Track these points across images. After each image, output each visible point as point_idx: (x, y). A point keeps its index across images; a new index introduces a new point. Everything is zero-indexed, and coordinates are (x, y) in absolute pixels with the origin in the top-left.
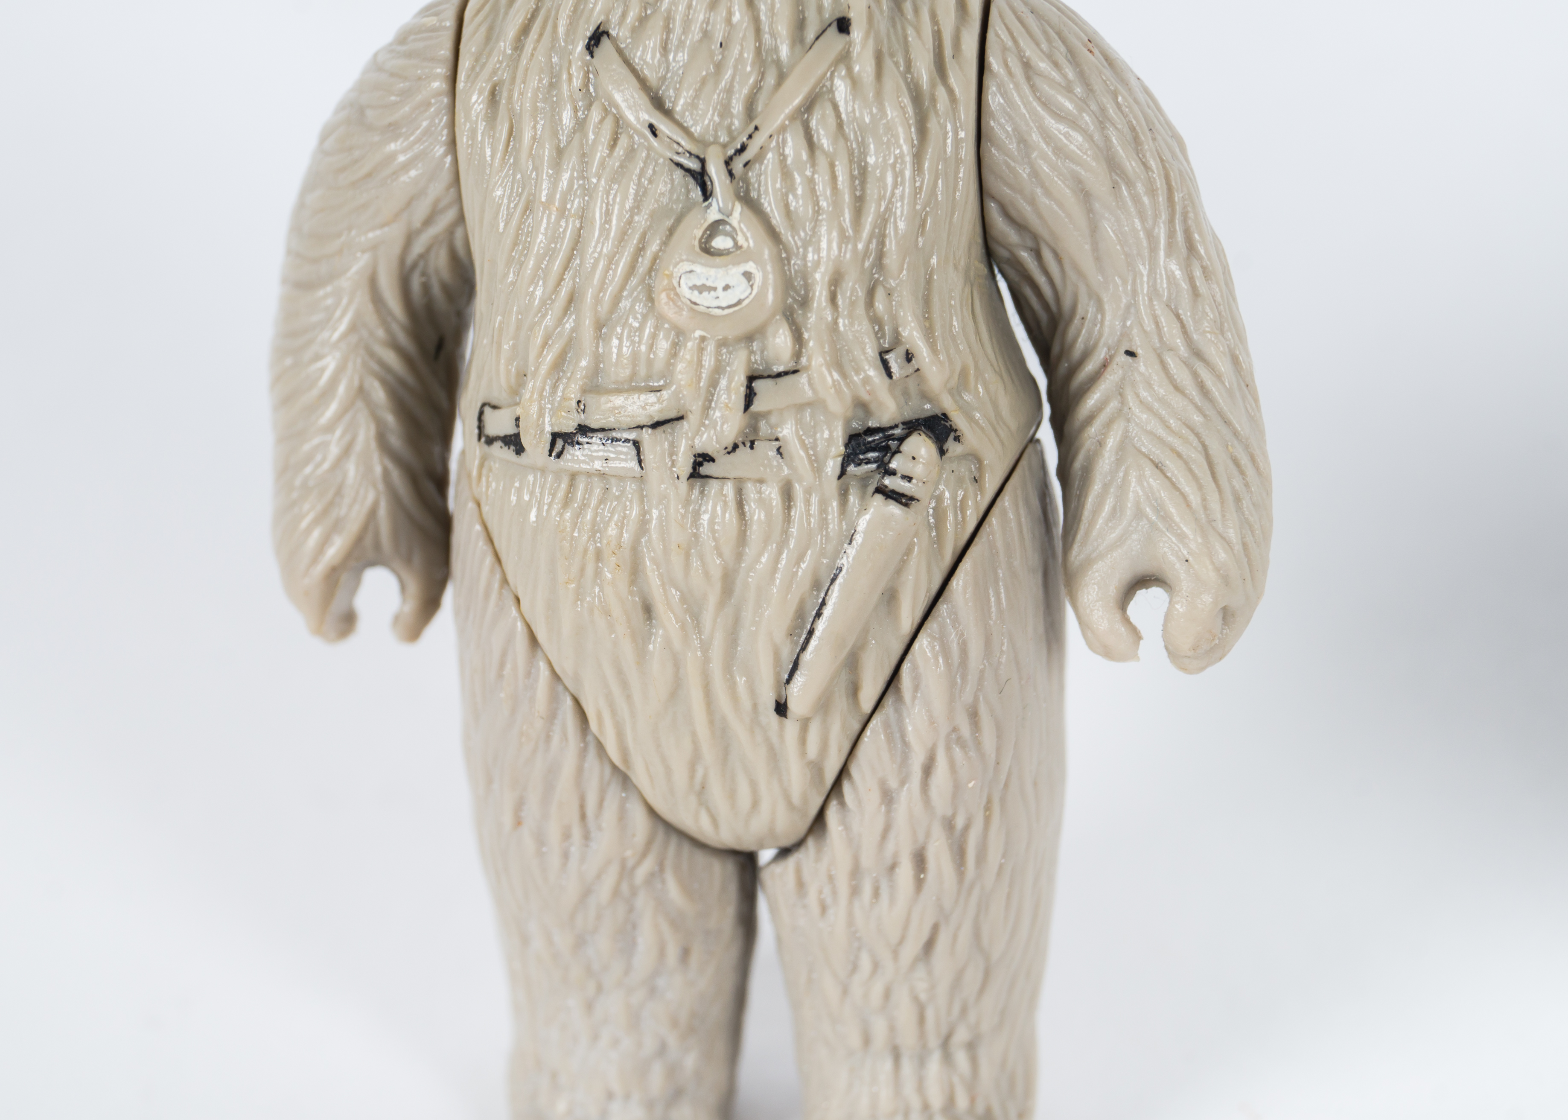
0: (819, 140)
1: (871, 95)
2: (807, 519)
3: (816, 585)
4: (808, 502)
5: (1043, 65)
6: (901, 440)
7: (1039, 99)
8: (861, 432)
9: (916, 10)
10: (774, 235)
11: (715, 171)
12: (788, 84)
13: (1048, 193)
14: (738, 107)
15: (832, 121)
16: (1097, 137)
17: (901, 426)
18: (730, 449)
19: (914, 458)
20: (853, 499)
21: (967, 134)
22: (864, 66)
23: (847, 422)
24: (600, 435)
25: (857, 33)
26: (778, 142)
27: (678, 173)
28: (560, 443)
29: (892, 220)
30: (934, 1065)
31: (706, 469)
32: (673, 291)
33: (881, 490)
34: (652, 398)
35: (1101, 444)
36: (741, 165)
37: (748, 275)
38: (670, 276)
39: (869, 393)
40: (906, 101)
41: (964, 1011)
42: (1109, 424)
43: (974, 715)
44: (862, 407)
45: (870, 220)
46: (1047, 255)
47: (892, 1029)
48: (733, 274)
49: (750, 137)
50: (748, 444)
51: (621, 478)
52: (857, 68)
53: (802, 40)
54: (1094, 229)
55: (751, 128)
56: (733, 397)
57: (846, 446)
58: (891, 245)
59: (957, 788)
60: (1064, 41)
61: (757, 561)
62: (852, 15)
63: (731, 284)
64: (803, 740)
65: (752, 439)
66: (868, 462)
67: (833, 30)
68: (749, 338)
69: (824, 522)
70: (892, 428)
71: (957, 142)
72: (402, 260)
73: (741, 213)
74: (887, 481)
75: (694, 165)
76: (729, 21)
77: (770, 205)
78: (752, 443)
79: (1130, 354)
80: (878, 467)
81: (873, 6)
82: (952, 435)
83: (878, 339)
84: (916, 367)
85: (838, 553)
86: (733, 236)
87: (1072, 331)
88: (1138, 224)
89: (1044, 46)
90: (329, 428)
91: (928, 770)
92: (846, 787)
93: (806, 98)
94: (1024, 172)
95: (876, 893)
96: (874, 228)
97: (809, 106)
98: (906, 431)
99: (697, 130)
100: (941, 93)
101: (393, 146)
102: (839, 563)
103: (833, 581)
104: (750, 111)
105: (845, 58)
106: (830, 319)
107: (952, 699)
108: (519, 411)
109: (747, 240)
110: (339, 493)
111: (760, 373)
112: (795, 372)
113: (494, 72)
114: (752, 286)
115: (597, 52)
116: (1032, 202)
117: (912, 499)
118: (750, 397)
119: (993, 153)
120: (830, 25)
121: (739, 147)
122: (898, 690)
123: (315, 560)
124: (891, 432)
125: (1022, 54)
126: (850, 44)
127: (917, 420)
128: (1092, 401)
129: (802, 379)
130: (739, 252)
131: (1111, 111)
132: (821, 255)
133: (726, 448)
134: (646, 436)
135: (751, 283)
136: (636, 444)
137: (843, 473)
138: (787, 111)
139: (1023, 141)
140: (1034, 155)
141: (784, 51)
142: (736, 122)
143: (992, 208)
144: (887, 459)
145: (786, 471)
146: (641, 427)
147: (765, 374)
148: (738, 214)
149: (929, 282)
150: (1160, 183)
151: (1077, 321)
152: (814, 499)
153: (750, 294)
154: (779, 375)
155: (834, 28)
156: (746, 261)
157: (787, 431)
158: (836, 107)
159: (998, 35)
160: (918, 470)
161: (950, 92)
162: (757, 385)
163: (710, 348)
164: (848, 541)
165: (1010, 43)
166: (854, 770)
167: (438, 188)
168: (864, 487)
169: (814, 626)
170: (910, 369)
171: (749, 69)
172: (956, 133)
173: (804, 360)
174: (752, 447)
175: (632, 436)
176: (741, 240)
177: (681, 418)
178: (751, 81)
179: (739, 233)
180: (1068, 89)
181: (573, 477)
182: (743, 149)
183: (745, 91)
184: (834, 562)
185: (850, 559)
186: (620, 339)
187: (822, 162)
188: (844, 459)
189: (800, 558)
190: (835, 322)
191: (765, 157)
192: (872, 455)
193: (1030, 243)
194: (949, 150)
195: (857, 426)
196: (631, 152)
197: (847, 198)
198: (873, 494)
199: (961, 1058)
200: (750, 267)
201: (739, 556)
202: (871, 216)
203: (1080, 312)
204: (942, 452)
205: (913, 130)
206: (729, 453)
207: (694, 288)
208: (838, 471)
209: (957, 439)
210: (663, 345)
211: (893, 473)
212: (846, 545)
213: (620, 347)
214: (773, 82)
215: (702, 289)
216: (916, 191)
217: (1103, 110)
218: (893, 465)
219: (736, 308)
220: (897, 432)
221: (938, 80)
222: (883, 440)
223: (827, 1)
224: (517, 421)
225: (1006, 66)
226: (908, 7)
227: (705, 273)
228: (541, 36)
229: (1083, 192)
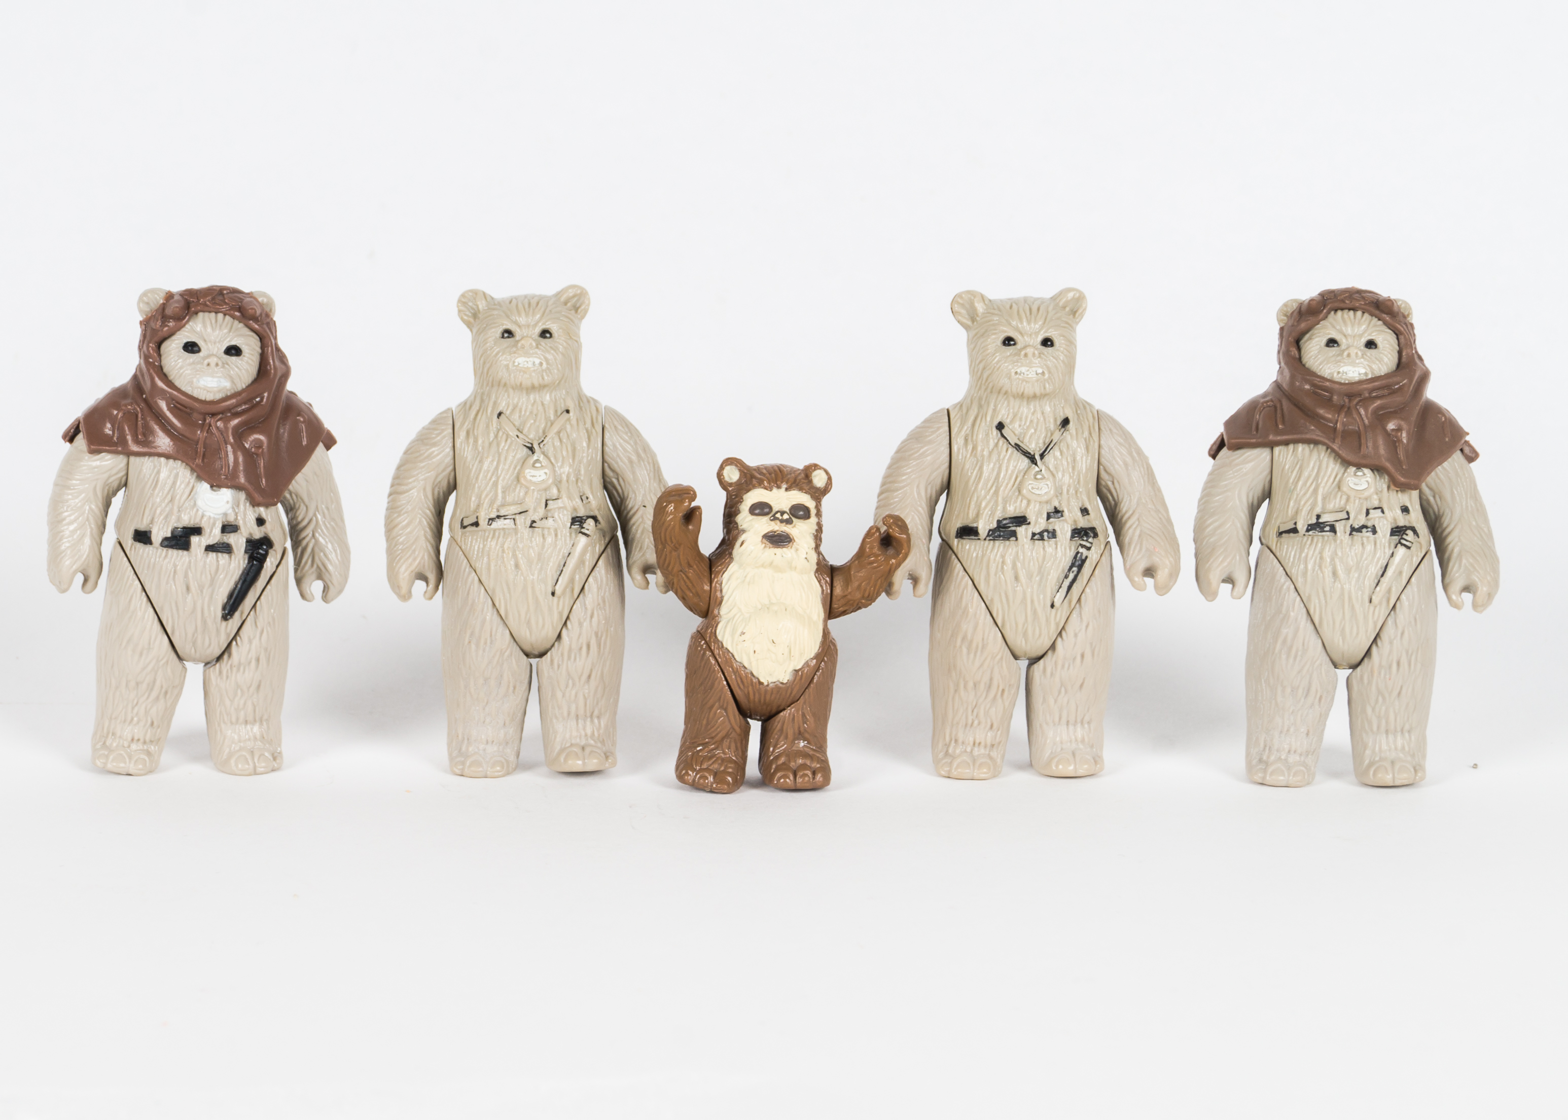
0: (563, 440)
1: (576, 430)
2: (561, 540)
3: (563, 557)
4: (561, 536)
5: (620, 427)
6: (586, 520)
7: (619, 436)
8: (575, 517)
9: (586, 410)
10: (552, 463)
11: (536, 446)
12: (554, 425)
13: (622, 461)
14: (541, 431)
15: (566, 435)
16: (634, 448)
18: (541, 519)
19: (589, 525)
21: (600, 444)
22: (574, 422)
23: (572, 514)
24: (503, 518)
25: (571, 414)
26: (552, 440)
27: (525, 447)
28: (491, 521)
29: (582, 463)
30: (588, 723)
31: (534, 525)
32: (525, 477)
33: (580, 533)
34: (519, 506)
35: (637, 531)
36: (542, 446)
37: (546, 473)
38: (524, 473)
39: (578, 506)
40: (584, 434)
41: (597, 704)
42: (639, 525)
43: (604, 601)
44: (575, 510)
46: (621, 480)
47: (577, 708)
48: (542, 472)
49: (545, 438)
50: (545, 520)
51: (509, 529)
52: (572, 422)
53: (557, 415)
54: (634, 473)
55: (544, 436)
56: (542, 506)
57: (572, 520)
58: (582, 469)
59: (599, 622)
61: (548, 552)
62: (570, 409)
63: (541, 476)
64: (558, 605)
65: (546, 518)
67: (565, 413)
68: (546, 490)
69: (566, 540)
70: (583, 517)
71: (598, 446)
72: (433, 483)
74: (582, 531)
75: (530, 445)
76: (537, 409)
77: (550, 455)
79: (644, 506)
80: (580, 527)
81: (575, 408)
82: (598, 523)
83: (579, 494)
84: (589, 502)
85: (570, 550)
86: (541, 463)
88: (645, 472)
89: (619, 422)
90: (410, 533)
91: (592, 617)
92: (568, 623)
93: (559, 429)
94: (614, 456)
95: (575, 659)
96: (578, 465)
97: (559, 433)
98: (587, 518)
99: (529, 437)
100: (594, 431)
101: (434, 449)
103: (568, 558)
104: (544, 432)
105: (569, 420)
106: (567, 486)
107: (598, 596)
108: (478, 514)
110: (413, 552)
111: (549, 500)
113: (467, 428)
114: (546, 477)
115: (500, 417)
116: (617, 463)
118: (546, 505)
119: (606, 449)
120: (564, 411)
121: (541, 440)
122: (584, 593)
123: (404, 573)
125: (614, 424)
126: (570, 417)
127: (589, 516)
129: (559, 501)
130: (543, 467)
131: (638, 441)
132: (565, 470)
134: (517, 517)
136: (514, 519)
137: (570, 528)
139: (614, 446)
140: (618, 451)
141: (552, 418)
142: (540, 435)
143: (606, 465)
145: (556, 527)
146: (516, 515)
148: (542, 458)
150: (651, 461)
151: (629, 499)
152: (563, 535)
153: (546, 479)
156: (545, 470)
157: (556, 515)
158: (567, 432)
159: (607, 422)
160: (590, 528)
161: (596, 434)
162: (548, 503)
163: (536, 493)
164: (573, 546)
165: (610, 421)
166: (571, 617)
167: (449, 459)
168: (576, 532)
169: (563, 570)
170: (587, 501)
171: (543, 421)
172: (598, 443)
173: (560, 497)
175: (513, 517)
176: (543, 464)
177: (527, 511)
178: (544, 425)
179: (543, 462)
180: (626, 434)
181: (495, 530)
182: (543, 441)
183: (542, 427)
184: (569, 552)
185: (574, 551)
186: (509, 492)
187: (564, 446)
188: (571, 523)
189: (560, 552)
190: (568, 488)
191: (549, 444)
192: (577, 524)
193: (616, 477)
194: (596, 448)
195: (574, 515)
196: (511, 443)
197: (571, 456)
198: (578, 534)
199: (596, 721)
201: (543, 551)
202: (577, 461)
203: (630, 497)
204: (596, 526)
205: (587, 441)
206: (540, 521)
207: (531, 476)
208: (569, 526)
209: (600, 523)
210: (523, 493)
211: (584, 528)
213: (509, 495)
214: (550, 425)
215: (533, 476)
216: (588, 455)
217: (636, 440)
218: (584, 526)
219: (542, 482)
220: (585, 518)
221: (593, 428)
222: (581, 520)
223: (563, 406)
224: (477, 517)
225: (610, 426)
226: (583, 409)
227: (533, 472)
228: (482, 414)
229: (631, 462)
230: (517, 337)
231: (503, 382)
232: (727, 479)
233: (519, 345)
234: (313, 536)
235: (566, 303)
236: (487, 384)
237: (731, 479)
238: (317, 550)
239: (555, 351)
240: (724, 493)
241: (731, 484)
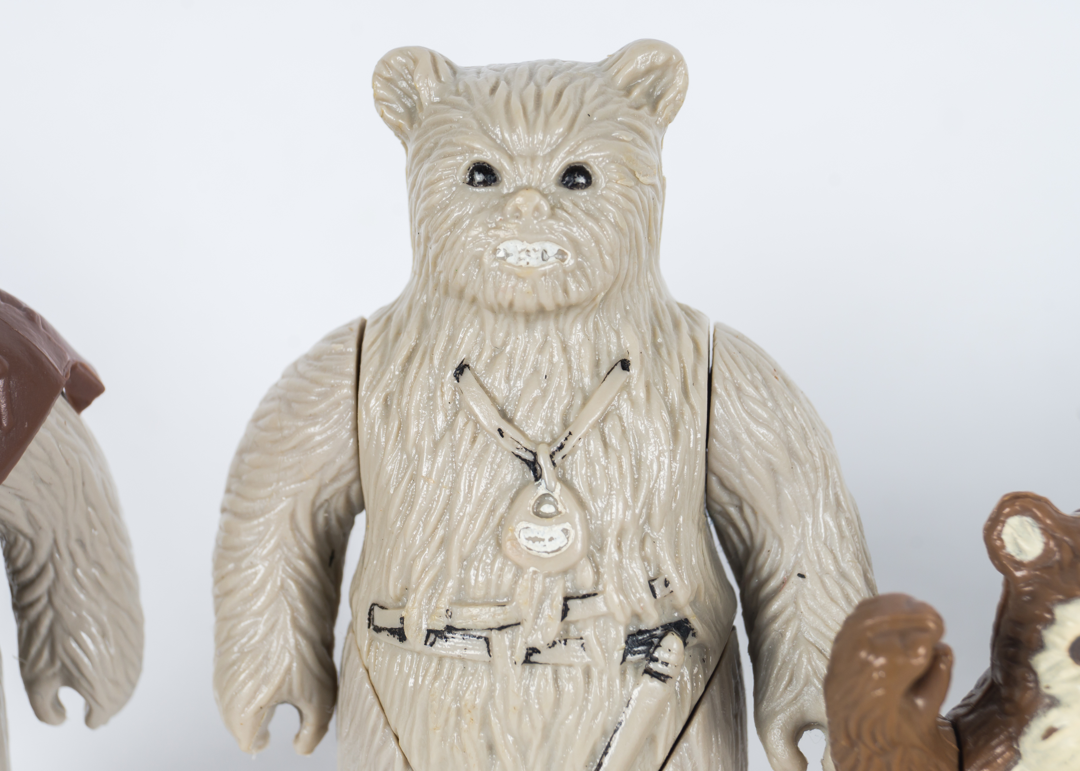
0: (610, 440)
1: (644, 411)
2: (600, 691)
3: (604, 733)
4: (600, 679)
5: (750, 390)
6: (661, 638)
7: (746, 411)
8: (635, 633)
9: (669, 354)
10: (582, 504)
11: (544, 461)
12: (591, 404)
13: (750, 471)
14: (557, 419)
15: (619, 429)
16: (782, 435)
17: (660, 629)
18: (551, 645)
19: (670, 650)
20: (630, 677)
21: (702, 435)
22: (639, 393)
23: (627, 627)
24: (461, 633)
25: (634, 370)
26: (584, 443)
27: (518, 461)
28: (432, 637)
29: (657, 494)
31: (535, 658)
32: (514, 540)
33: (648, 671)
34: (499, 610)
35: (782, 635)
36: (560, 458)
37: (565, 531)
38: (513, 530)
39: (642, 608)
40: (665, 415)
42: (787, 622)
44: (637, 616)
45: (643, 494)
46: (747, 511)
48: (556, 530)
49: (566, 439)
50: (563, 642)
51: (475, 662)
52: (634, 393)
53: (598, 375)
54: (778, 494)
55: (566, 434)
56: (554, 612)
57: (626, 642)
58: (656, 510)
60: (760, 372)
61: (567, 718)
62: (631, 358)
63: (554, 537)
65: (565, 638)
66: (639, 652)
67: (618, 368)
68: (565, 572)
69: (610, 693)
70: (654, 630)
71: (696, 440)
72: (313, 503)
73: (561, 490)
74: (652, 665)
75: (530, 457)
76: (551, 362)
77: (579, 483)
78: (566, 641)
79: (802, 576)
80: (646, 656)
81: (643, 351)
82: (691, 632)
83: (647, 572)
84: (671, 589)
85: (619, 713)
86: (555, 505)
87: (761, 559)
88: (806, 491)
89: (749, 376)
90: (260, 613)
93: (602, 414)
94: (735, 458)
96: (646, 499)
97: (604, 418)
98: (664, 632)
99: (530, 433)
100: (686, 409)
101: (312, 430)
102: (620, 719)
103: (615, 731)
104: (565, 421)
105: (626, 387)
106: (617, 559)
108: (404, 614)
109: (565, 508)
110: (266, 658)
111: (572, 595)
112: (595, 595)
113: (387, 386)
114: (568, 538)
115: (461, 378)
116: (740, 476)
117: (668, 677)
118: (565, 611)
119: (716, 446)
120: (616, 365)
121: (559, 445)
123: (249, 703)
124: (654, 633)
125: (736, 381)
126: (630, 377)
127: (670, 624)
128: (775, 606)
129: (599, 600)
130: (559, 516)
131: (790, 418)
132: (613, 518)
133: (548, 644)
134: (494, 636)
135: (567, 536)
136: (487, 640)
137: (624, 659)
138: (590, 422)
139: (736, 438)
140: (743, 448)
141: (587, 382)
142: (556, 429)
143: (713, 479)
144: (651, 650)
145: (588, 659)
146: (491, 629)
147: (575, 596)
148: (558, 489)
149: (678, 533)
150: (820, 464)
151: (764, 553)
152: (605, 678)
153: (567, 543)
154: (584, 597)
155: (619, 367)
156: (565, 522)
157: (588, 633)
158: (621, 419)
159: (720, 370)
160: (671, 658)
161: (692, 407)
162: (571, 603)
163: (540, 578)
164: (626, 705)
165: (727, 374)
167: (345, 458)
168: (637, 669)
169: (603, 761)
171: (564, 393)
172: (695, 435)
173: (600, 587)
174: (565, 644)
175: (484, 634)
176: (560, 508)
177: (519, 624)
178: (565, 402)
179: (559, 503)
180: (764, 405)
181: (441, 659)
182: (561, 447)
183: (561, 408)
184: (617, 719)
185: (628, 717)
186: (477, 570)
187: (613, 456)
188: (625, 651)
189: (595, 716)
190: (621, 561)
191: (576, 453)
192: (640, 648)
193: (736, 502)
194: (691, 445)
195: (632, 629)
196: (486, 448)
197: (629, 480)
198: (643, 674)
200: (567, 526)
201: (554, 715)
202: (644, 491)
203: (767, 547)
204: (685, 644)
205: (670, 434)
206: (550, 647)
207: (529, 539)
208: (621, 659)
209: (694, 635)
210: (508, 576)
211: (656, 660)
212: (624, 708)
213: (477, 576)
214: (579, 402)
215: (534, 540)
216: (672, 475)
217: (785, 417)
218: (656, 655)
219: (557, 553)
220: (658, 632)
221: (684, 400)
222: (649, 638)
223: (614, 348)
224: (402, 619)
225: (726, 389)
226: (664, 351)
227: (537, 529)
228: (421, 364)
229: (773, 471)
230: (506, 187)
231: (469, 292)
232: (1010, 549)
233: (509, 208)
234: (50, 602)
235: (628, 90)
236: (436, 288)
237: (1021, 550)
238: (59, 631)
239: (597, 220)
240: (999, 578)
241: (1020, 565)
